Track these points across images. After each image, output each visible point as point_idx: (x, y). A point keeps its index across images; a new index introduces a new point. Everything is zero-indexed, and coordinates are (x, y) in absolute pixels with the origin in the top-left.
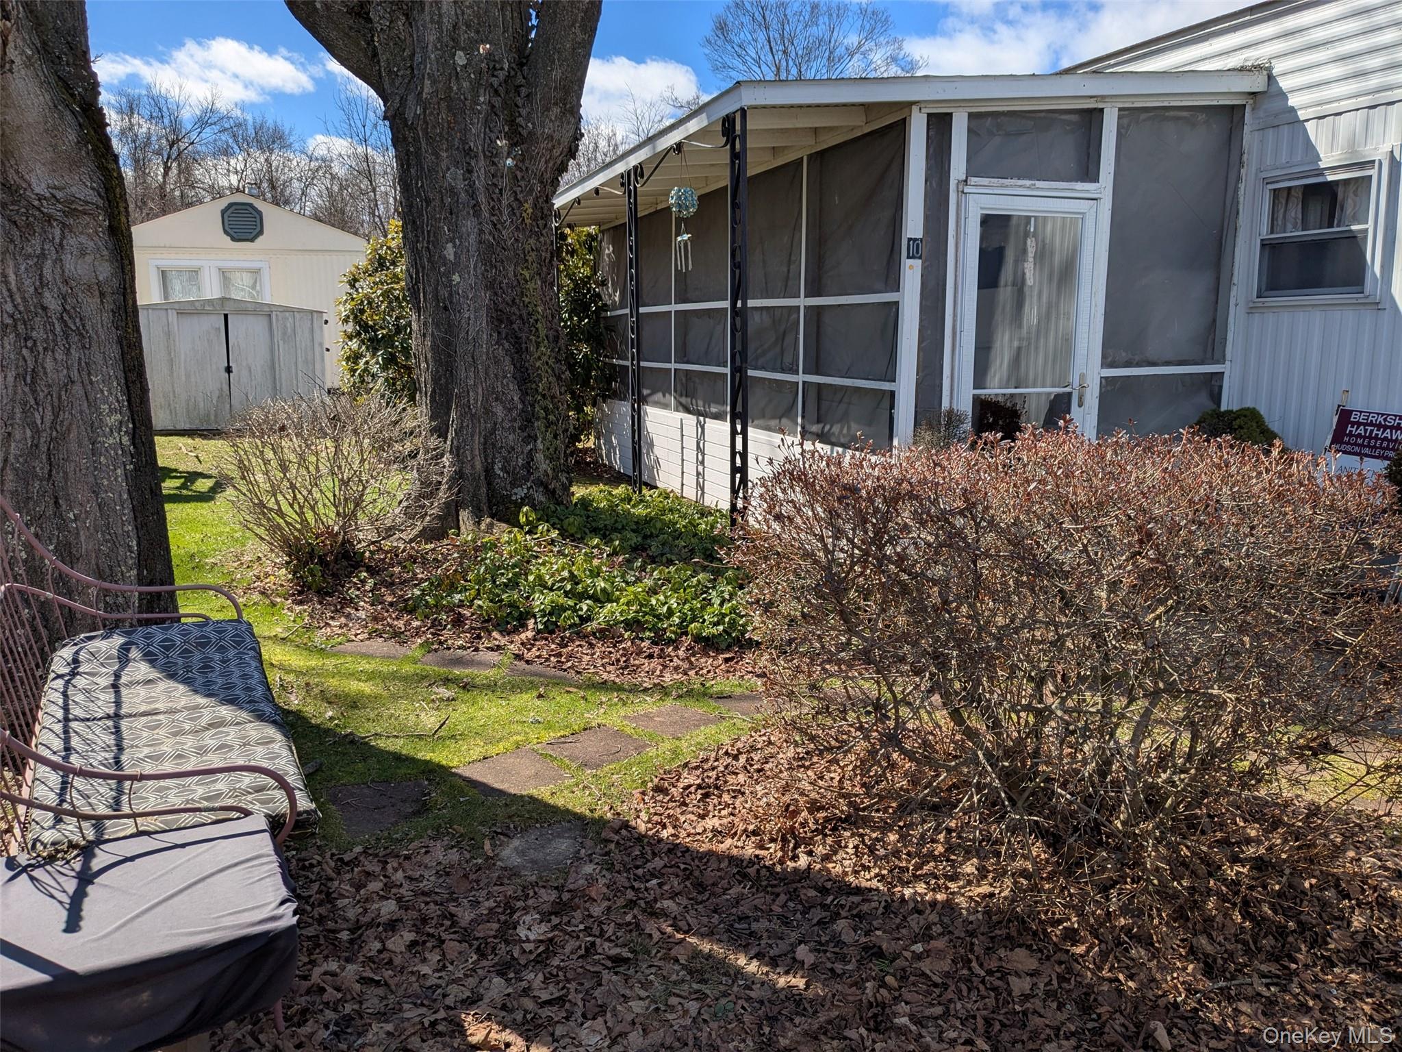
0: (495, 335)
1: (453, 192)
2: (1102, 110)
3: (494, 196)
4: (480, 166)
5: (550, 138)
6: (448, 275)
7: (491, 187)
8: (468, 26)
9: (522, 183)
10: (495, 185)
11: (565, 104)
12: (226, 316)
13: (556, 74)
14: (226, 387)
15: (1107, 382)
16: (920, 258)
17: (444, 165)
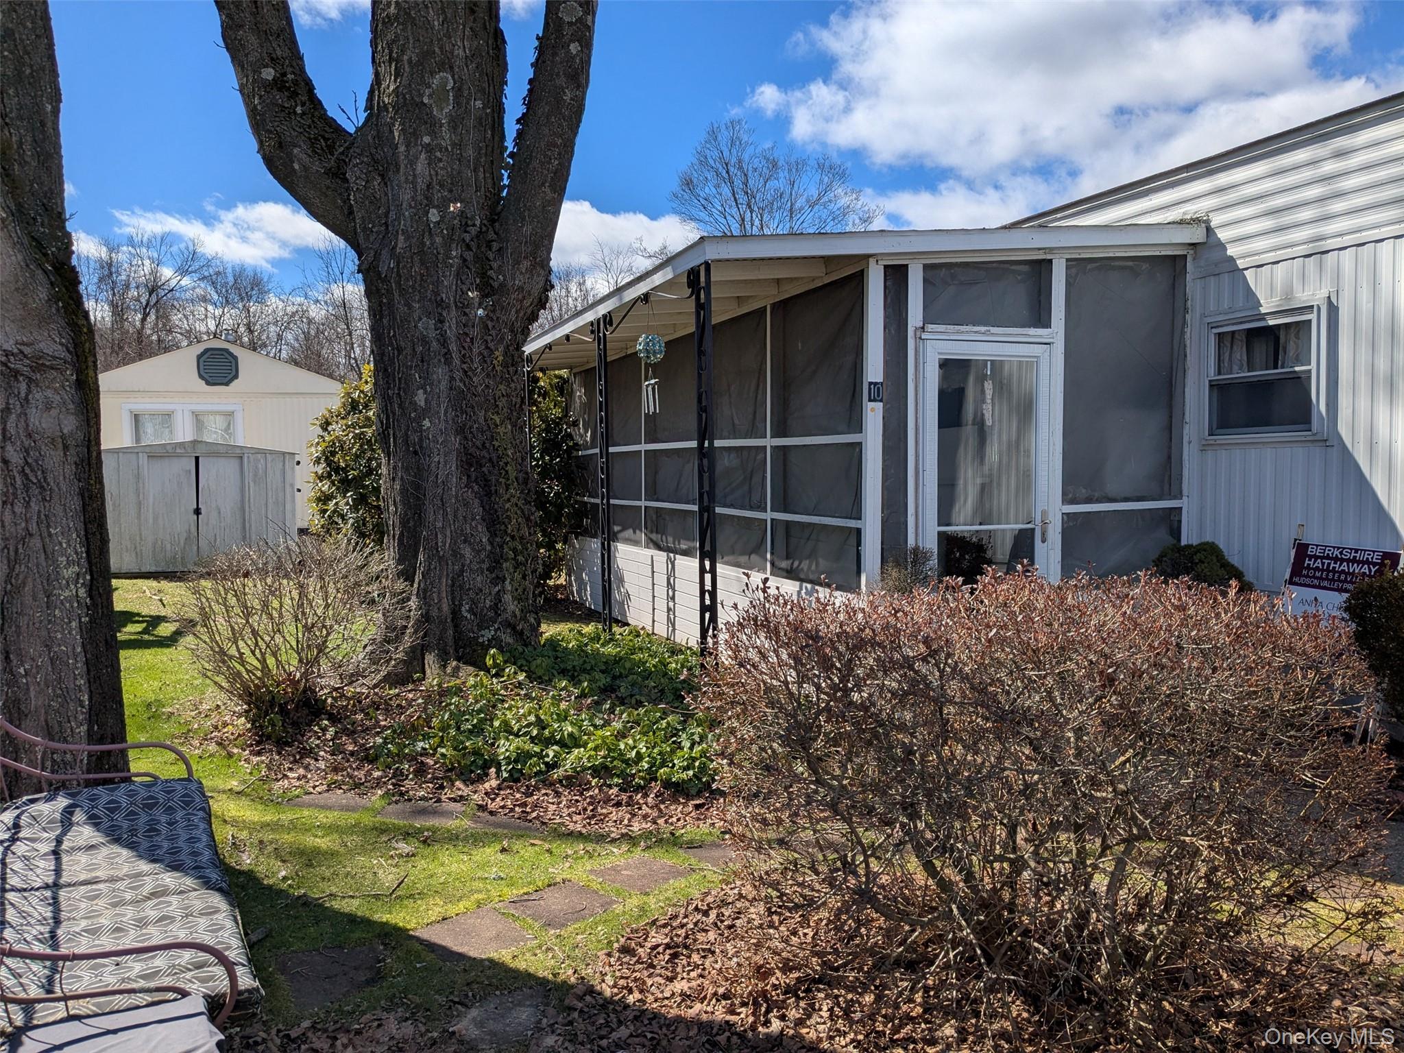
0: (465, 478)
1: (424, 341)
2: (1050, 261)
3: (466, 345)
4: (452, 316)
5: (521, 289)
6: (419, 420)
7: (463, 336)
8: (442, 186)
9: (493, 332)
10: (467, 334)
11: (535, 258)
12: (197, 459)
13: (527, 230)
14: (194, 529)
15: (1068, 517)
16: (881, 401)
17: (416, 316)
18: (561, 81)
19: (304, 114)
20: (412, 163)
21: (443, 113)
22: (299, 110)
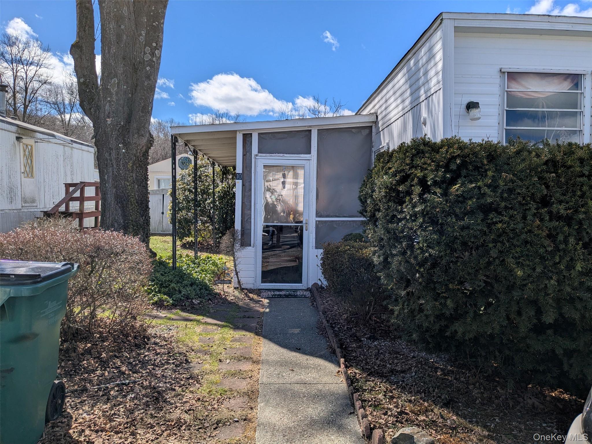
0: (116, 202)
1: (107, 160)
2: (311, 130)
3: (118, 161)
4: (114, 153)
5: (136, 143)
6: (106, 184)
7: (117, 159)
8: (113, 112)
9: (127, 157)
11: (139, 134)
12: (163, 195)
13: (135, 125)
14: (161, 219)
15: (319, 222)
16: (241, 179)
17: (104, 152)
18: (144, 79)
19: (89, 91)
20: (105, 106)
21: (114, 90)
22: (88, 91)
